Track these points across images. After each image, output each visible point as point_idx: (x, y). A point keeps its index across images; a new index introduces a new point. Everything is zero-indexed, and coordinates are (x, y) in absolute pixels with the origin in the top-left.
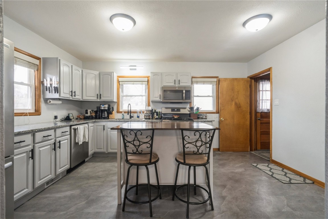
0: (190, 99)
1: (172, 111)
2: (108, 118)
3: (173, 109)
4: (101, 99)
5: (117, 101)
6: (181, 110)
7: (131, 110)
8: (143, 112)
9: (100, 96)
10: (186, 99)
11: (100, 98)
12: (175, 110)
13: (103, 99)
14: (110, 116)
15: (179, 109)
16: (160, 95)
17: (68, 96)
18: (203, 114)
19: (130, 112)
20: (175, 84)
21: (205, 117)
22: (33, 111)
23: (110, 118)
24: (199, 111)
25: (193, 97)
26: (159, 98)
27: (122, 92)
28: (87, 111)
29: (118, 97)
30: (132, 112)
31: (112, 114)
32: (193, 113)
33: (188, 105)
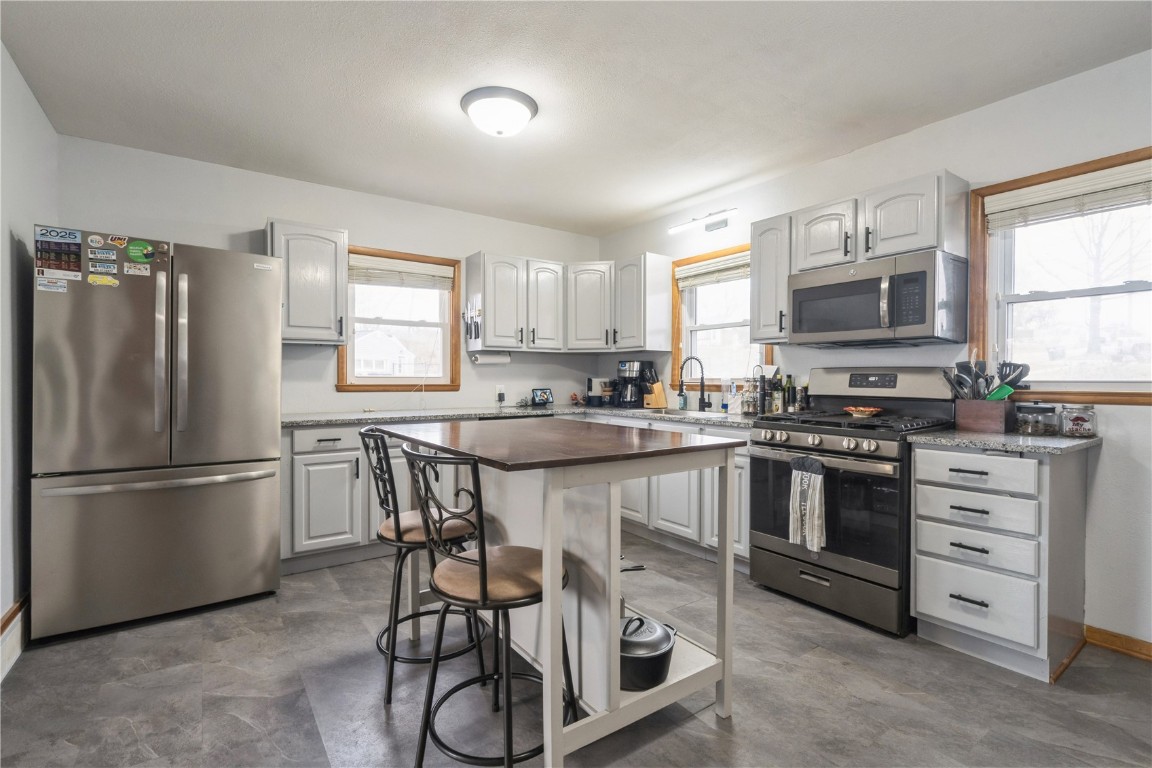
0: (922, 320)
1: (851, 385)
2: (639, 404)
3: (858, 377)
4: (618, 345)
5: (669, 350)
6: (902, 378)
7: (702, 378)
8: (739, 388)
9: (613, 336)
10: (892, 324)
11: (615, 342)
12: (872, 379)
13: (625, 344)
14: (648, 398)
15: (888, 377)
16: (781, 315)
17: (511, 343)
18: (1058, 407)
19: (702, 387)
20: (846, 252)
21: (1071, 423)
22: (447, 381)
23: (645, 405)
24: (1007, 383)
25: (998, 307)
26: (777, 328)
27: (691, 316)
28: (590, 381)
29: (676, 335)
30: (706, 388)
31: (650, 392)
32: (974, 395)
33: (961, 350)
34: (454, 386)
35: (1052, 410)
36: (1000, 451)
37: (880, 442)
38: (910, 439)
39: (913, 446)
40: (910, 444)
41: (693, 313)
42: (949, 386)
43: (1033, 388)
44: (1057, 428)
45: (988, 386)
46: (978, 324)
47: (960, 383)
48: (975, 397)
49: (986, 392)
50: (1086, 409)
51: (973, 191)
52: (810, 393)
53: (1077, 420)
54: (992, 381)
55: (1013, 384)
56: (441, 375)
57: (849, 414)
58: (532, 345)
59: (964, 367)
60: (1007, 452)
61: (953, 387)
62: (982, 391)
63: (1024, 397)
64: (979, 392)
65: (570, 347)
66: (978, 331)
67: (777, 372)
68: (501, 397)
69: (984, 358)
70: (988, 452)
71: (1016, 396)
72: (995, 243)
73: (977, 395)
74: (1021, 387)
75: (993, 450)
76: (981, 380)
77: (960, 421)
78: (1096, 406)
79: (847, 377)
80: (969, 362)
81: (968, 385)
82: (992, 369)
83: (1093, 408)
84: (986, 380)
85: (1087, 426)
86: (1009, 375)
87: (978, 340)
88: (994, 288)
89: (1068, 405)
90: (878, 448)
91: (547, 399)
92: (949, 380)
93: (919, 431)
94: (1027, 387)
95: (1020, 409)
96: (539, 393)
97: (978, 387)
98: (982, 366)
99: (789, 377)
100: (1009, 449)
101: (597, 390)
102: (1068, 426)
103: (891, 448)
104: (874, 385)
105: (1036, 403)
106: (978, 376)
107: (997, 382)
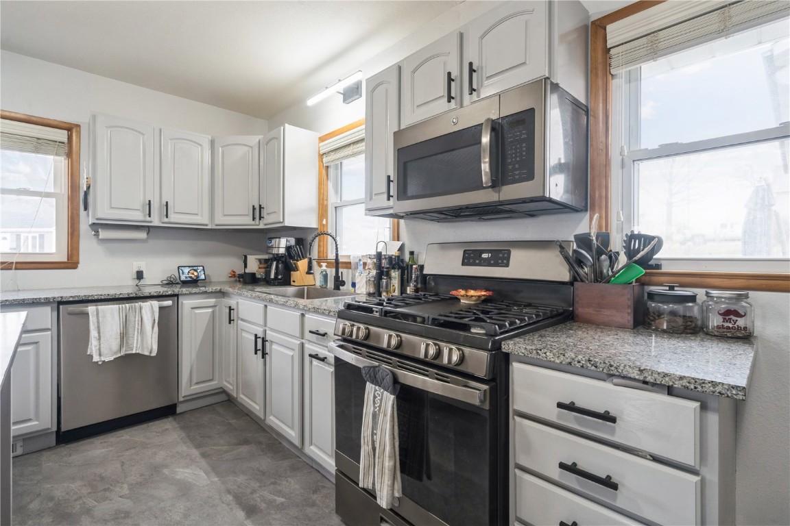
0: (530, 176)
1: (463, 264)
2: (286, 281)
3: (472, 256)
4: (263, 221)
5: (316, 227)
6: (516, 255)
7: (337, 255)
8: (365, 265)
9: (258, 212)
10: (496, 184)
11: (261, 218)
12: (485, 256)
13: (269, 221)
14: (294, 275)
15: (500, 255)
16: (389, 180)
17: (137, 216)
18: (700, 293)
19: (337, 264)
20: (450, 98)
21: (721, 318)
22: (63, 258)
23: (292, 283)
24: (636, 262)
25: (623, 166)
26: (385, 196)
27: (336, 192)
28: (246, 257)
29: (322, 211)
30: (340, 265)
31: (296, 269)
32: (596, 276)
33: (581, 220)
34: (71, 263)
35: (693, 299)
36: (635, 380)
37: (467, 350)
38: (508, 347)
39: (511, 358)
40: (507, 356)
41: (337, 190)
42: (567, 266)
43: (666, 268)
44: (699, 323)
45: (612, 265)
46: (600, 186)
47: (580, 262)
48: (596, 281)
49: (610, 273)
50: (739, 298)
51: (593, 23)
52: (425, 272)
53: (727, 314)
54: (617, 259)
55: (644, 262)
56: (53, 250)
57: (457, 299)
58: (166, 220)
59: (584, 241)
60: (645, 382)
61: (571, 267)
62: (605, 271)
63: (656, 279)
64: (601, 272)
65: (217, 222)
66: (600, 196)
67: (401, 249)
68: (140, 275)
69: (607, 229)
70: (616, 380)
71: (647, 279)
72: (618, 87)
73: (599, 277)
74: (651, 267)
75: (624, 377)
76: (603, 257)
77: (581, 310)
78: (752, 294)
79: (459, 254)
80: (590, 233)
81: (589, 264)
82: (617, 244)
83: (747, 296)
84: (610, 257)
85: (741, 322)
86: (638, 251)
87: (600, 207)
88: (618, 143)
89: (714, 293)
90: (462, 359)
91: (197, 277)
92: (567, 258)
93: (522, 332)
94: (658, 267)
95: (651, 296)
96: (186, 270)
97: (600, 267)
98: (605, 239)
99: (412, 253)
100: (649, 379)
101: (253, 266)
102: (715, 321)
103: (479, 360)
104: (487, 263)
105: (672, 288)
106: (600, 253)
107: (623, 259)
